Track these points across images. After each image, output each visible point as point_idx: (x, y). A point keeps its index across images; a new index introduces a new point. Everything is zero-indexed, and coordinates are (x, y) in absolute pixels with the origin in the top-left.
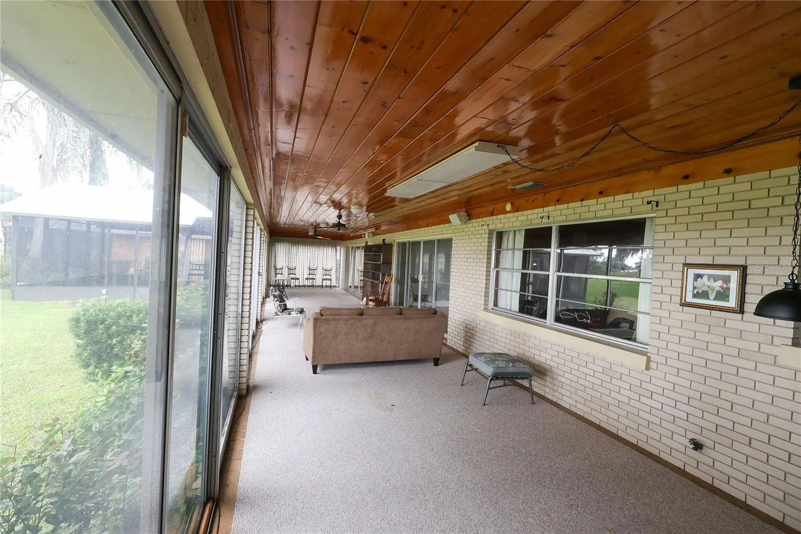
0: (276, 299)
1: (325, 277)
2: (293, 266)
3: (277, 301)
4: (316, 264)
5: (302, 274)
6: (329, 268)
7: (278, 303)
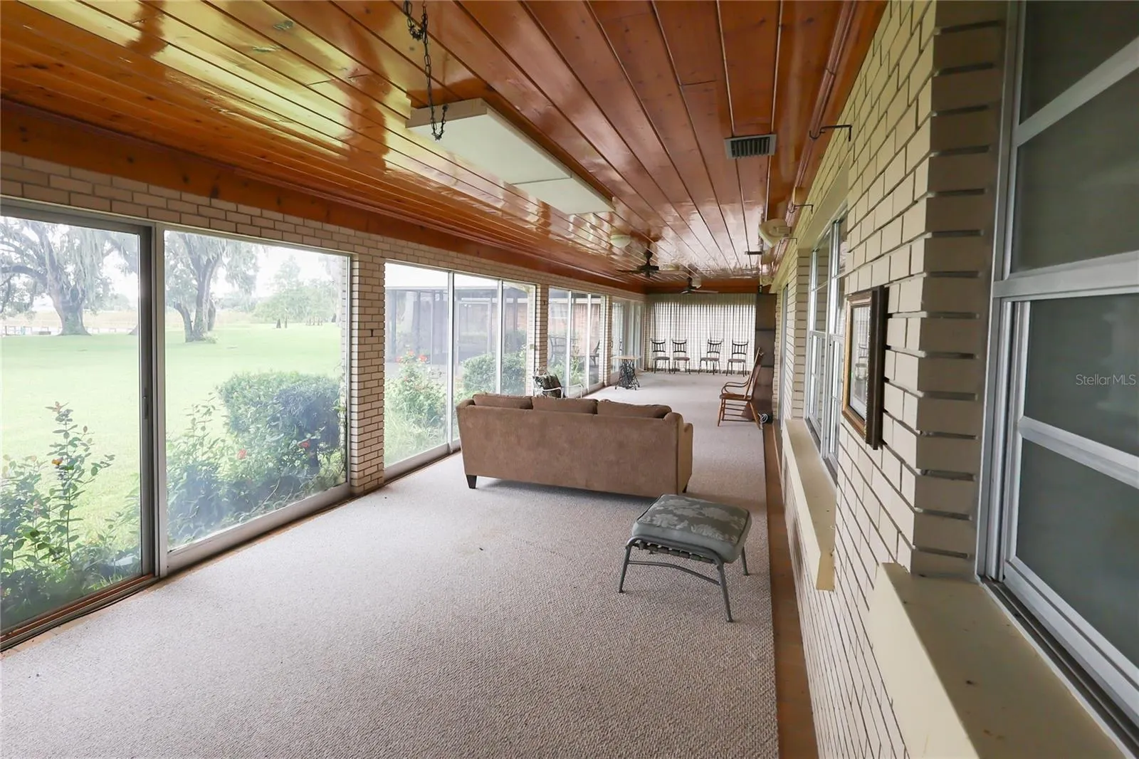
0: (539, 384)
1: (736, 357)
2: (682, 339)
3: (541, 386)
4: (722, 335)
5: (696, 353)
6: (742, 340)
7: (542, 389)
